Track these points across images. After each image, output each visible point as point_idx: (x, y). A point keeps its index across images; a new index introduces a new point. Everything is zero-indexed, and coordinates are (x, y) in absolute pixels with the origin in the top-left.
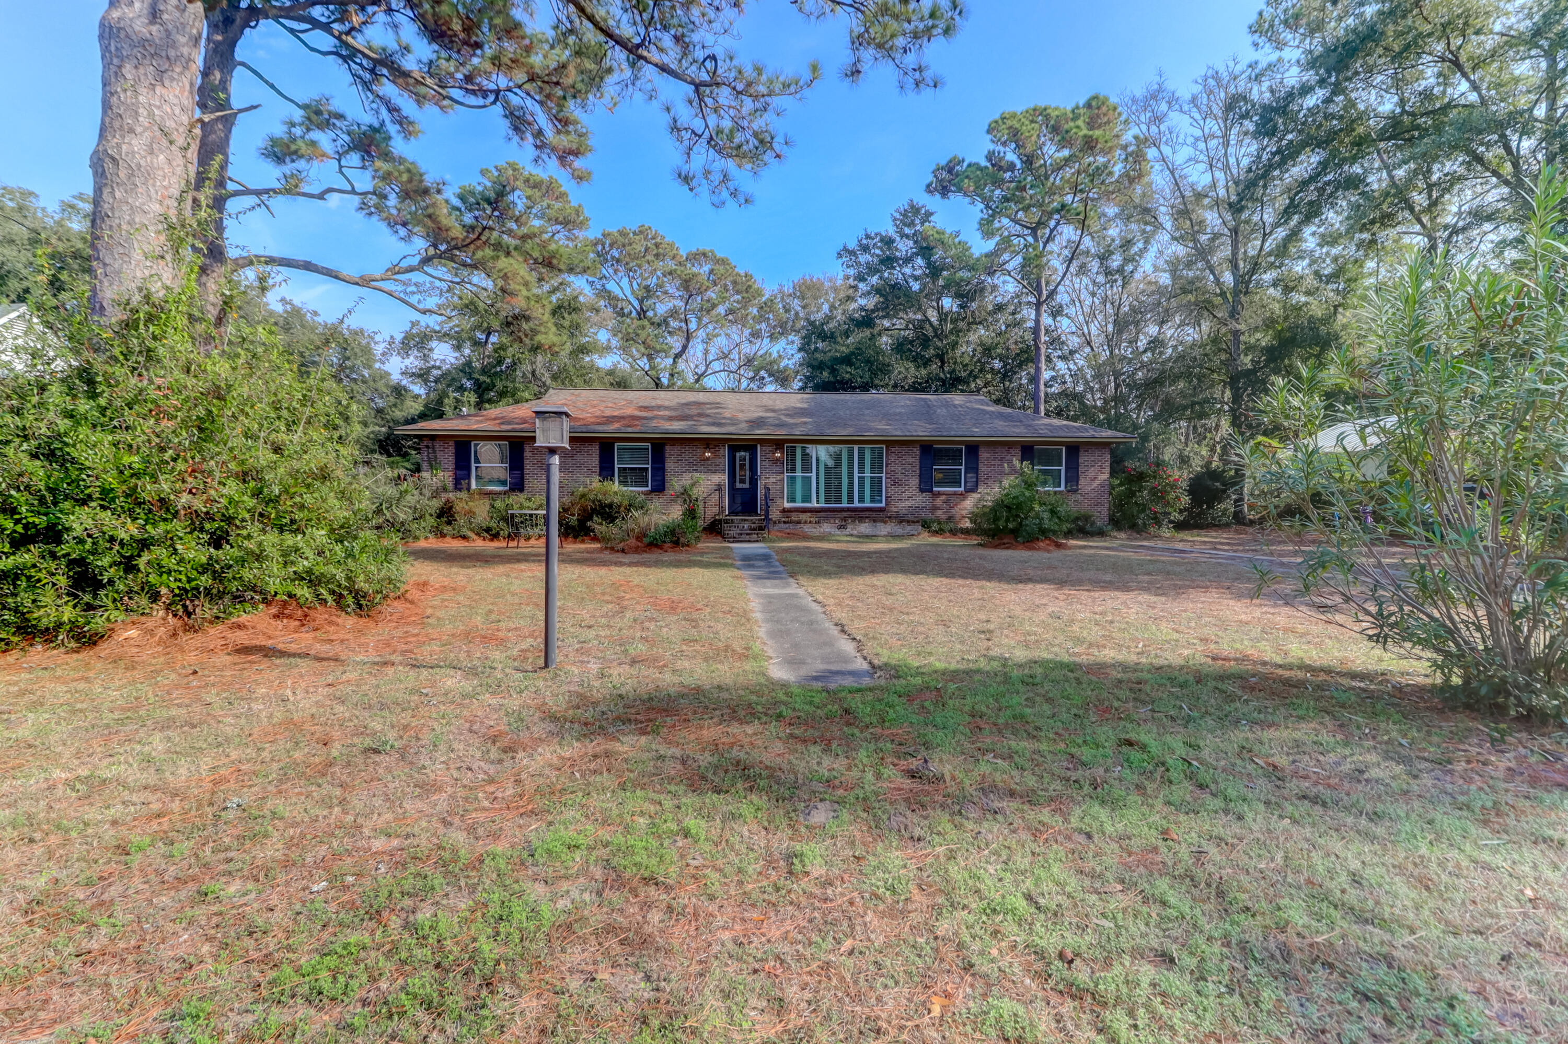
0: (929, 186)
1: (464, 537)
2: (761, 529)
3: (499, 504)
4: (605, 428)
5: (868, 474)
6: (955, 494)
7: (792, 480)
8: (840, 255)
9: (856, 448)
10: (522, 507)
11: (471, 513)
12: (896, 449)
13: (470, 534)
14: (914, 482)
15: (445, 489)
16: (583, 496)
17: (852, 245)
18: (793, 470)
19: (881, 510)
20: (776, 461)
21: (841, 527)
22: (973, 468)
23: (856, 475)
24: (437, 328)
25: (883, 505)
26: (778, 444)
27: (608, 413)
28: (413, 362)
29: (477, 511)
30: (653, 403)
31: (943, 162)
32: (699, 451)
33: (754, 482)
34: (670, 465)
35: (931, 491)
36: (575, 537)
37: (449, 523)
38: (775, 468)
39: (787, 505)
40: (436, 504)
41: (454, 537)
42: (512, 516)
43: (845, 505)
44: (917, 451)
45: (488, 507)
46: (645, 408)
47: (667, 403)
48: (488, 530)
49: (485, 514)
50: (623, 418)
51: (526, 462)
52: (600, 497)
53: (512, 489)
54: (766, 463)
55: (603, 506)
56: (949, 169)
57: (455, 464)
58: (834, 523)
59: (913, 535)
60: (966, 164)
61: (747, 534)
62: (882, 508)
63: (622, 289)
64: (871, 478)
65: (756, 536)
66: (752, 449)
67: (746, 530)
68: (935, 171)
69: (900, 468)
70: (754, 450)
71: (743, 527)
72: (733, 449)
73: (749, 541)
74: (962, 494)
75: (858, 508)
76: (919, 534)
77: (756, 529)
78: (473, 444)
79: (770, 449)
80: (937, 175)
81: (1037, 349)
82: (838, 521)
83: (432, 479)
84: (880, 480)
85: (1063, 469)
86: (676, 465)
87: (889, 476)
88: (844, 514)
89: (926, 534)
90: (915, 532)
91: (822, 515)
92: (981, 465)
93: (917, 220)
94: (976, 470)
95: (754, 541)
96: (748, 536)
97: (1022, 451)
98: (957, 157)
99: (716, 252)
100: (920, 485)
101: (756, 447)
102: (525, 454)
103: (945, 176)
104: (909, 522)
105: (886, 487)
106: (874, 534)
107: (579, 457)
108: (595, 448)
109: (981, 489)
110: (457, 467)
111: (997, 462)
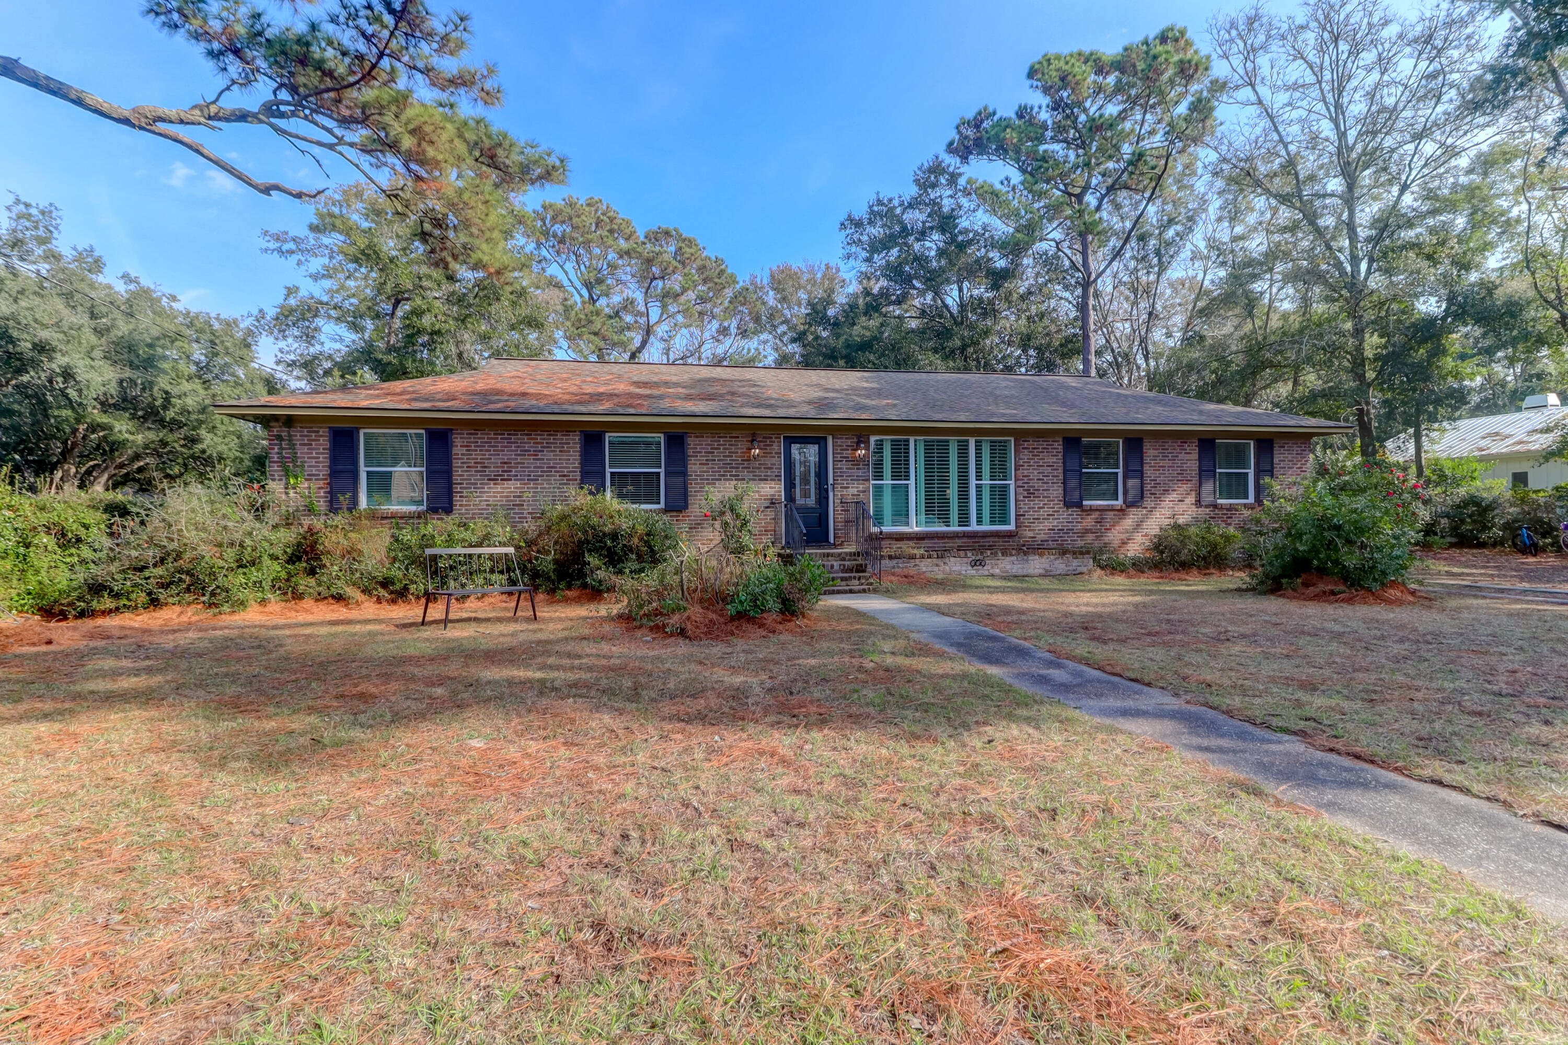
0: (951, 143)
1: (339, 598)
2: (861, 569)
3: (407, 535)
4: (591, 408)
5: (987, 482)
6: (1111, 509)
7: (879, 489)
8: (843, 226)
9: (972, 442)
10: (450, 541)
11: (352, 553)
12: (1030, 444)
13: (350, 591)
14: (1057, 491)
15: (310, 510)
16: (563, 517)
17: (861, 212)
18: (879, 475)
19: (1010, 535)
20: (857, 462)
21: (975, 564)
22: (1135, 470)
23: (973, 482)
24: (325, 299)
25: (1011, 527)
26: (860, 435)
27: (588, 389)
28: (293, 346)
29: (365, 548)
30: (655, 379)
31: (970, 115)
32: (742, 445)
33: (823, 494)
34: (694, 467)
35: (1079, 505)
36: (552, 591)
37: (312, 572)
38: (855, 472)
39: (875, 529)
40: (287, 537)
41: (320, 598)
42: (434, 558)
43: (955, 528)
44: (1058, 446)
45: (388, 540)
46: (645, 384)
47: (675, 379)
48: (385, 583)
49: (381, 554)
50: (612, 395)
51: (456, 463)
52: (595, 520)
53: (433, 510)
54: (843, 465)
55: (600, 537)
56: (977, 123)
57: (330, 467)
58: (966, 556)
59: (1081, 573)
60: (996, 118)
61: (843, 579)
62: (1010, 531)
63: (566, 273)
64: (992, 487)
65: (857, 582)
66: (820, 441)
67: (837, 572)
68: (957, 127)
69: (1036, 472)
70: (822, 444)
71: (832, 566)
72: (790, 441)
73: (851, 592)
74: (1121, 510)
75: (978, 532)
76: (1090, 572)
77: (851, 571)
78: (362, 432)
79: (849, 442)
80: (959, 133)
81: (1086, 337)
82: (969, 554)
83: (287, 493)
84: (1004, 490)
85: (1251, 472)
86: (705, 468)
87: (1020, 483)
88: (959, 542)
89: (1099, 571)
90: (1085, 570)
91: (927, 543)
92: (1146, 467)
93: (943, 181)
94: (1139, 474)
95: (859, 592)
96: (844, 583)
97: (1199, 446)
98: (985, 109)
99: (681, 231)
100: (1064, 497)
101: (825, 438)
102: (455, 451)
103: (970, 133)
104: (1074, 553)
105: (1016, 501)
106: (1025, 573)
107: (547, 455)
108: (575, 440)
109: (1149, 502)
110: (333, 473)
111: (1167, 463)
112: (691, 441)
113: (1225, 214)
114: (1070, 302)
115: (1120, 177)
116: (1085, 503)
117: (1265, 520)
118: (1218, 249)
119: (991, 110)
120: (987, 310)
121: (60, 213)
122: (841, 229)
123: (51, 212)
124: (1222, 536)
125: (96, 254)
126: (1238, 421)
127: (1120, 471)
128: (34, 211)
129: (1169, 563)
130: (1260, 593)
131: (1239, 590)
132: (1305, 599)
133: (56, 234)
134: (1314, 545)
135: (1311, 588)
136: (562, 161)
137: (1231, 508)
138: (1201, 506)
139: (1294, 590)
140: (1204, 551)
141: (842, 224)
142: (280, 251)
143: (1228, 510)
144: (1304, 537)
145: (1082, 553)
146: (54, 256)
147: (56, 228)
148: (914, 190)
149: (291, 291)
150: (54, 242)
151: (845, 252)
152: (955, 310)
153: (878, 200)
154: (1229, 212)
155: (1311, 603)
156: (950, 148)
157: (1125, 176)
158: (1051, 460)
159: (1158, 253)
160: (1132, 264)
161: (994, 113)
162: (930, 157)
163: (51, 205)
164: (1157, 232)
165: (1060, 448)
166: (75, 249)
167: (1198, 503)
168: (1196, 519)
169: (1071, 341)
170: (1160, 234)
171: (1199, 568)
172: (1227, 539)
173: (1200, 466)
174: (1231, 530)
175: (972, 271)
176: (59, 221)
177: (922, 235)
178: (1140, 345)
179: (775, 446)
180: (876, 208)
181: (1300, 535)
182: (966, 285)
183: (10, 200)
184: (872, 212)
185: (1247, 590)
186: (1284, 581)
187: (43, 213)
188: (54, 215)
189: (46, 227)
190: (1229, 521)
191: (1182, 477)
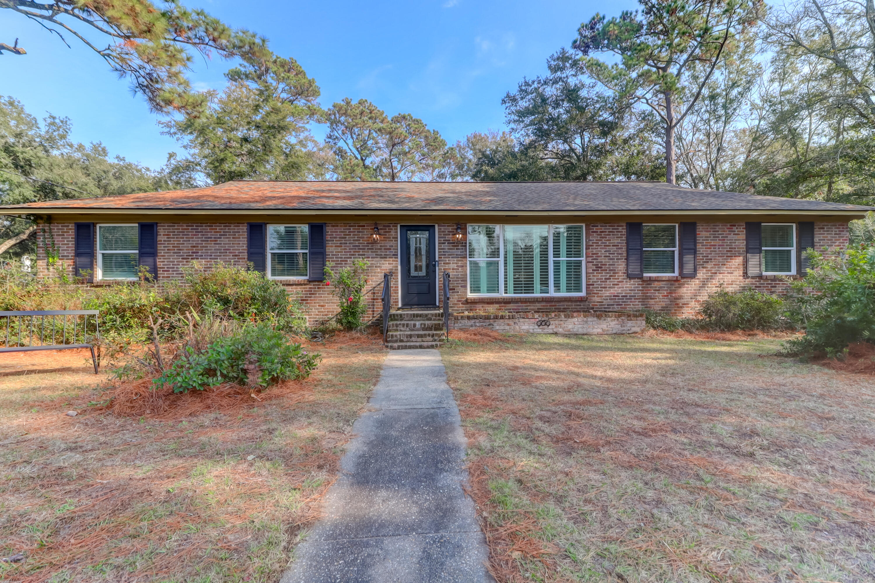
0: (575, 42)
2: (438, 328)
5: (563, 258)
6: (668, 280)
7: (476, 265)
8: (504, 102)
12: (599, 228)
14: (621, 266)
17: (514, 91)
19: (581, 300)
20: (456, 244)
21: (542, 323)
22: (689, 249)
23: (551, 259)
24: (192, 159)
25: (583, 294)
26: (459, 223)
31: (586, 20)
32: (366, 232)
33: (431, 267)
34: (331, 249)
35: (641, 278)
38: (455, 251)
39: (470, 295)
43: (537, 294)
44: (623, 230)
51: (160, 247)
54: (446, 246)
56: (592, 26)
57: (75, 250)
58: (533, 318)
59: (635, 333)
60: (605, 21)
61: (419, 336)
62: (581, 297)
63: (348, 145)
64: (568, 263)
65: (431, 339)
66: (430, 228)
67: (418, 330)
68: (579, 30)
69: (603, 251)
70: (431, 230)
71: (415, 325)
72: (407, 229)
73: (421, 347)
74: (677, 280)
75: (554, 298)
76: (643, 331)
77: (430, 329)
78: (98, 226)
79: (450, 229)
80: (581, 34)
81: (669, 164)
82: (536, 316)
83: (48, 269)
84: (578, 264)
85: (793, 250)
86: (339, 249)
87: (590, 259)
88: (538, 305)
89: (652, 331)
90: (638, 329)
91: (511, 306)
92: (699, 246)
93: (568, 65)
94: (693, 251)
95: (428, 347)
96: (420, 339)
97: (746, 228)
98: (597, 15)
99: (412, 115)
100: (627, 270)
101: (434, 226)
102: (159, 238)
103: (588, 33)
104: (629, 316)
105: (587, 273)
106: (585, 331)
107: (224, 241)
108: (244, 229)
109: (701, 274)
110: (78, 254)
111: (718, 242)
112: (329, 230)
113: (776, 76)
114: (660, 145)
115: (693, 52)
116: (645, 275)
117: (808, 289)
118: (770, 102)
119: (601, 15)
120: (601, 151)
121: (71, 122)
122: (502, 103)
123: (66, 122)
124: (765, 302)
125: (103, 146)
126: (782, 207)
127: (676, 250)
128: (57, 121)
129: (716, 325)
130: (802, 361)
131: (779, 355)
132: (853, 371)
133: (69, 133)
134: (865, 315)
135: (861, 360)
136: (264, 41)
137: (775, 279)
138: (748, 278)
139: (841, 360)
140: (748, 316)
141: (503, 100)
142: (169, 133)
143: (772, 280)
144: (853, 306)
145: (635, 316)
146: (68, 145)
147: (69, 130)
148: (547, 74)
149: (171, 156)
150: (68, 137)
151: (507, 119)
152: (579, 150)
153: (526, 82)
154: (779, 74)
155: (862, 376)
156: (575, 45)
157: (698, 51)
158: (616, 241)
159: (725, 107)
160: (706, 116)
161: (604, 18)
162: (559, 50)
163: (66, 117)
164: (724, 93)
165: (624, 232)
166: (92, 143)
167: (745, 275)
168: (744, 289)
169: (658, 168)
170: (727, 95)
171: (743, 329)
172: (769, 304)
173: (747, 245)
174: (774, 297)
175: (588, 125)
176: (71, 126)
177: (557, 104)
178: (712, 172)
179: (393, 233)
180: (524, 88)
181: (849, 303)
182: (586, 135)
183: (47, 115)
184: (521, 90)
185: (788, 355)
186: (828, 349)
187: (62, 122)
188: (68, 123)
189: (64, 129)
190: (773, 290)
191: (731, 254)
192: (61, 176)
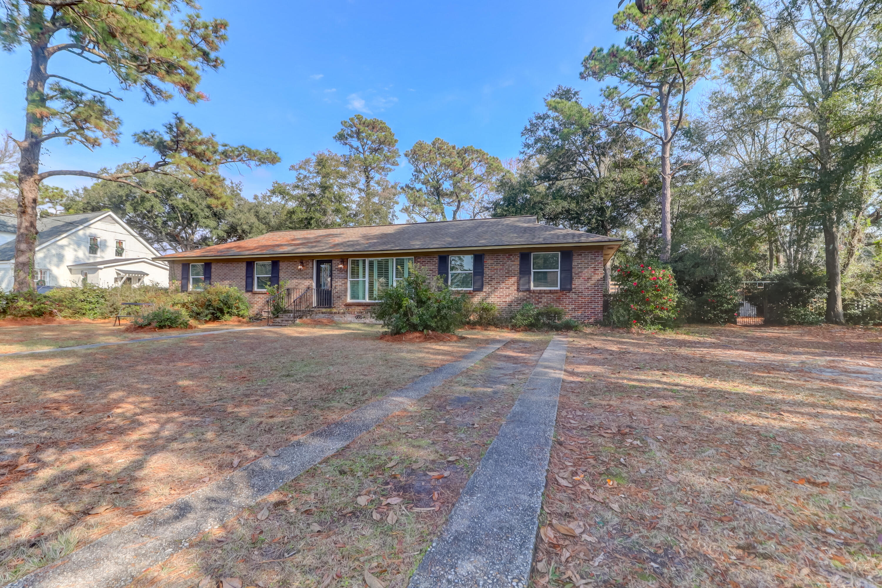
9: (395, 260)
12: (422, 259)
20: (341, 271)
21: (358, 317)
23: (394, 279)
26: (343, 259)
32: (298, 265)
34: (281, 274)
39: (349, 300)
54: (336, 272)
57: (182, 276)
58: (354, 314)
83: (172, 285)
85: (559, 271)
86: (285, 275)
92: (486, 270)
94: (481, 273)
95: (283, 326)
97: (520, 257)
102: (212, 270)
107: (237, 271)
108: (244, 265)
109: (486, 289)
110: (183, 279)
111: (499, 267)
112: (280, 264)
116: (450, 289)
127: (472, 272)
143: (539, 293)
158: (432, 267)
165: (437, 261)
167: (519, 290)
168: (518, 299)
173: (520, 269)
179: (312, 266)
190: (540, 300)
191: (509, 275)
192: (239, 219)
